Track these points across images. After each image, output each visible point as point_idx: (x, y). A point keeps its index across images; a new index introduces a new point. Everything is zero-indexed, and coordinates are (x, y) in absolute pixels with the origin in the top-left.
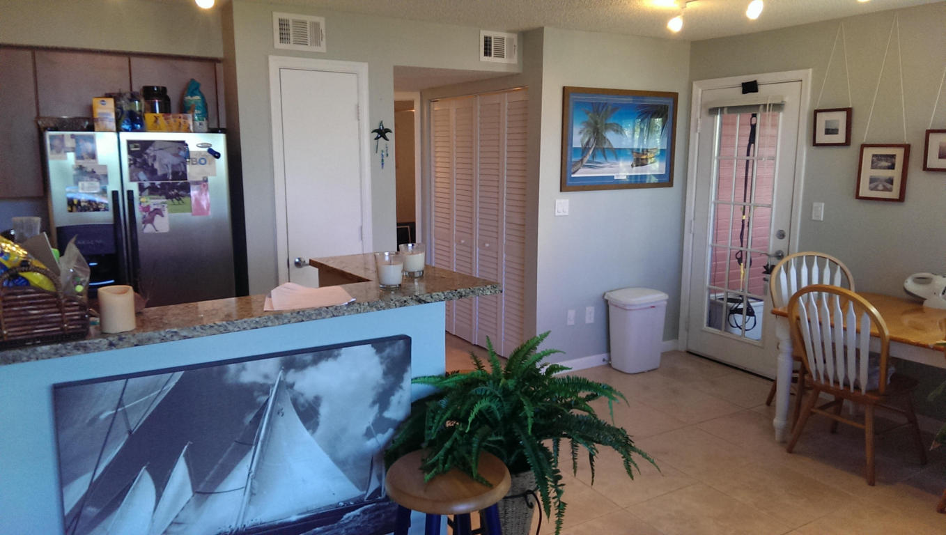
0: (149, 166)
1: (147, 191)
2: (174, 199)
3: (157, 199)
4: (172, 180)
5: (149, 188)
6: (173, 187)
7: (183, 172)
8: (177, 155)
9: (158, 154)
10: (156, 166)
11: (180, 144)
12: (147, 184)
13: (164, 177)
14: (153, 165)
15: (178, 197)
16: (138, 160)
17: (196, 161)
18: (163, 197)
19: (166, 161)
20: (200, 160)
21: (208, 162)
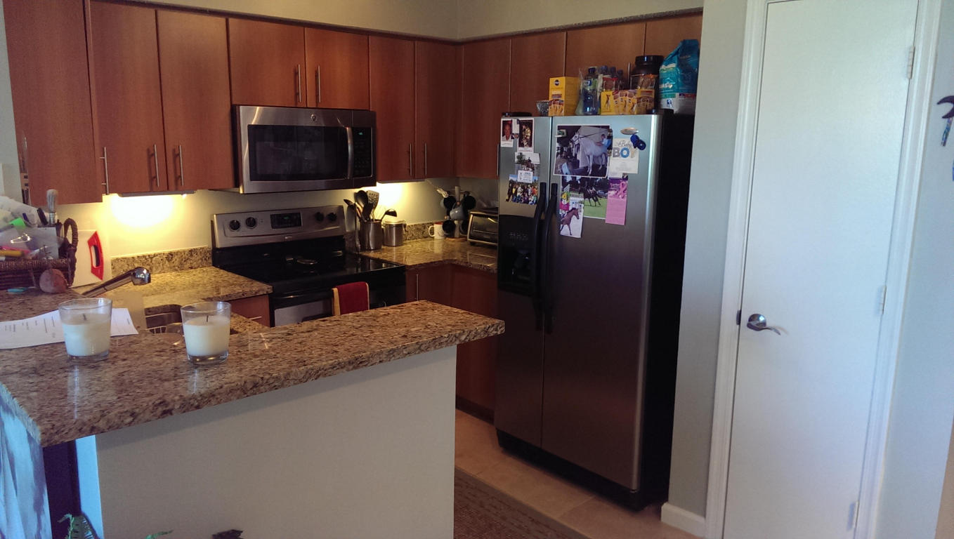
0: (572, 157)
1: (568, 187)
2: (591, 199)
3: (576, 196)
4: (591, 175)
5: (570, 182)
6: (591, 183)
7: (603, 166)
8: (599, 144)
9: (583, 142)
10: (579, 157)
11: (604, 130)
12: (569, 178)
13: (584, 171)
14: (576, 155)
15: (595, 196)
16: (565, 149)
17: (618, 152)
18: (582, 195)
19: (588, 151)
20: (622, 151)
21: (630, 154)
